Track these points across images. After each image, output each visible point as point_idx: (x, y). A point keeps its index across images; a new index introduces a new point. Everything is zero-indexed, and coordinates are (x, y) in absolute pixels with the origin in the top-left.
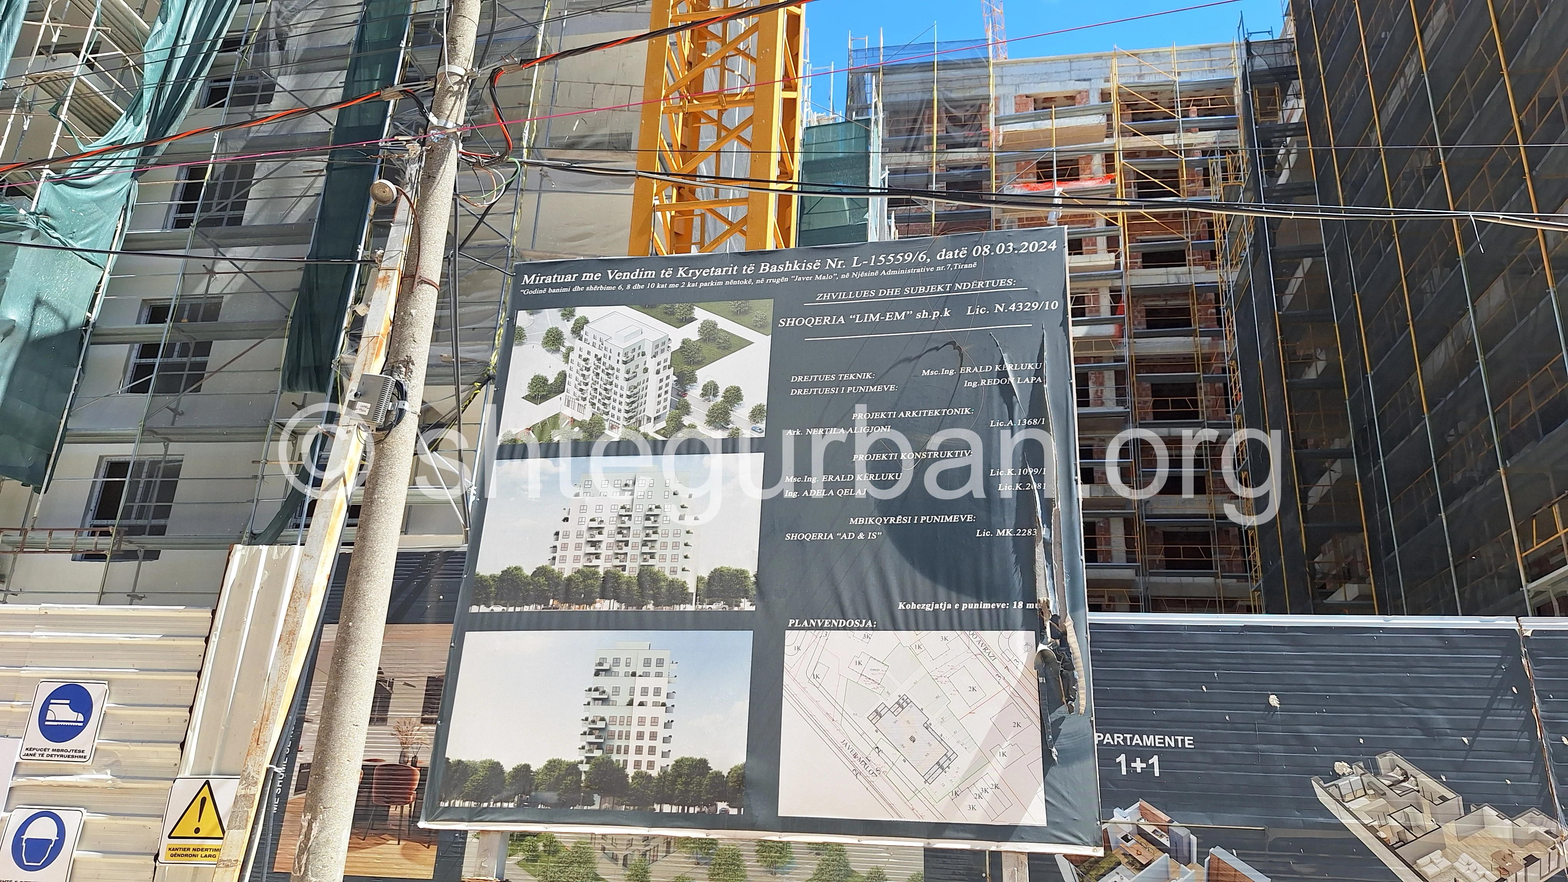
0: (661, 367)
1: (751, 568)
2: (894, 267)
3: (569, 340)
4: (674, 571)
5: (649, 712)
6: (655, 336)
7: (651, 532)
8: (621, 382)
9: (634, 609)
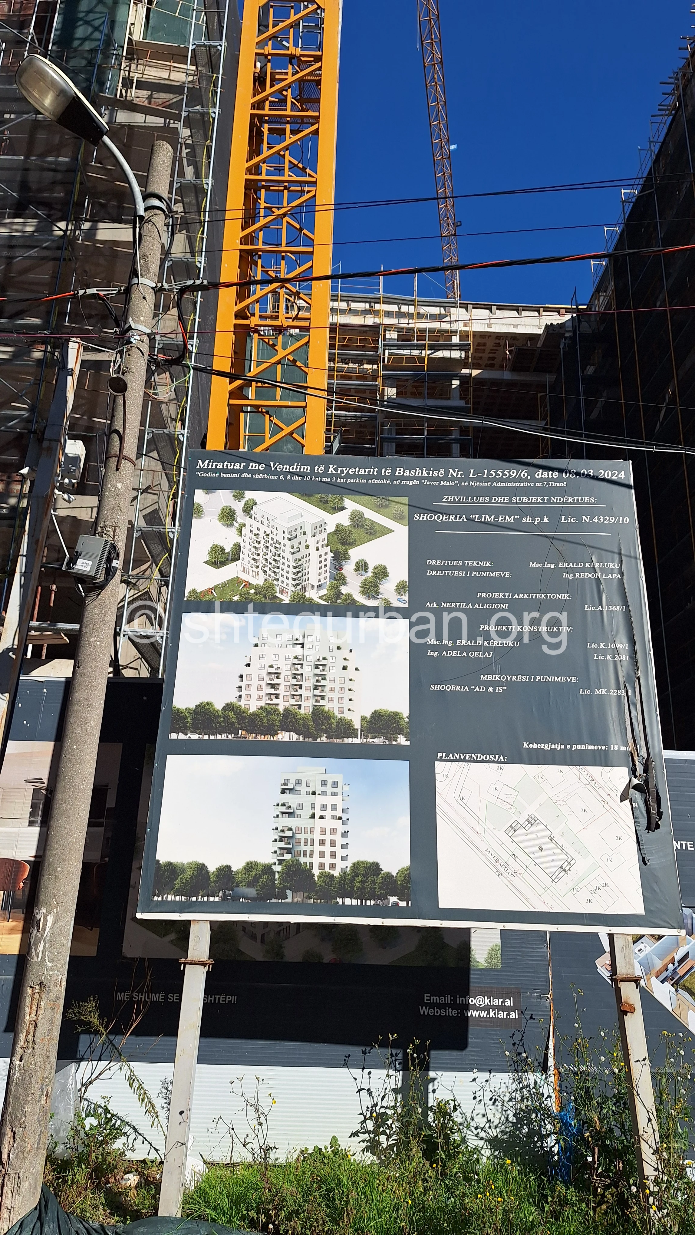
0: (320, 544)
2: (502, 480)
3: (241, 518)
4: (341, 711)
6: (315, 520)
7: (320, 678)
8: (287, 555)
9: (311, 740)
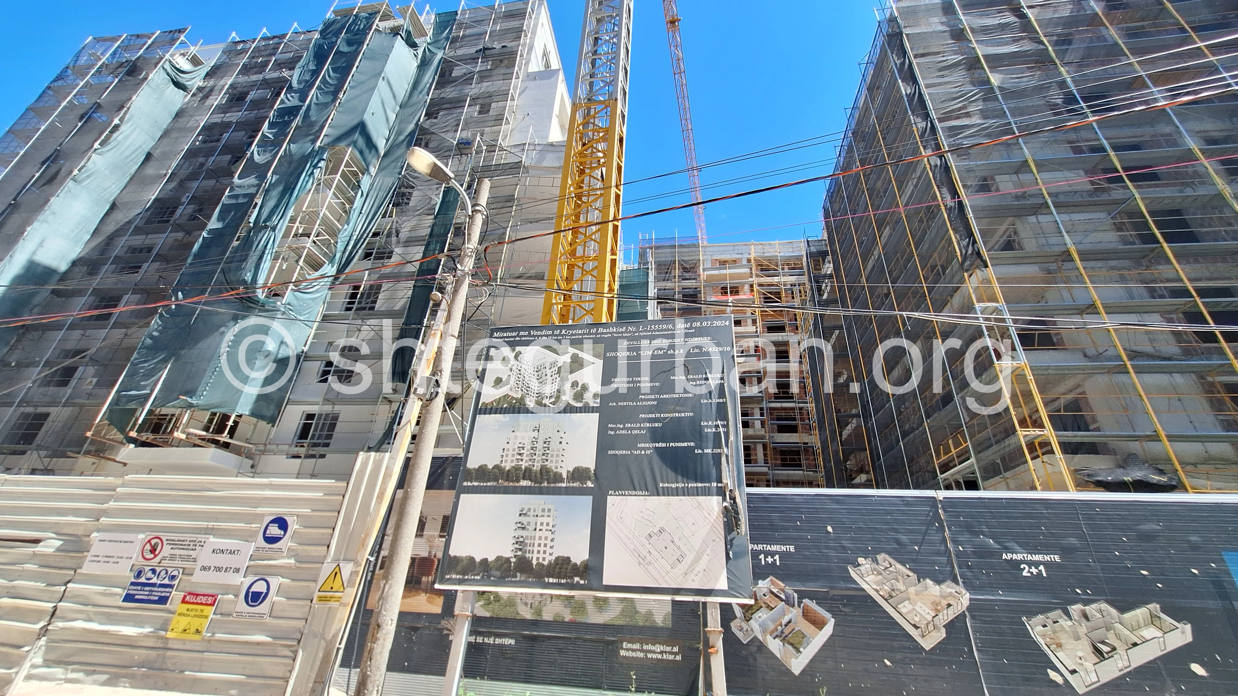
1: (592, 467)
2: (658, 331)
4: (556, 468)
5: (544, 534)
7: (547, 449)
9: (538, 485)
